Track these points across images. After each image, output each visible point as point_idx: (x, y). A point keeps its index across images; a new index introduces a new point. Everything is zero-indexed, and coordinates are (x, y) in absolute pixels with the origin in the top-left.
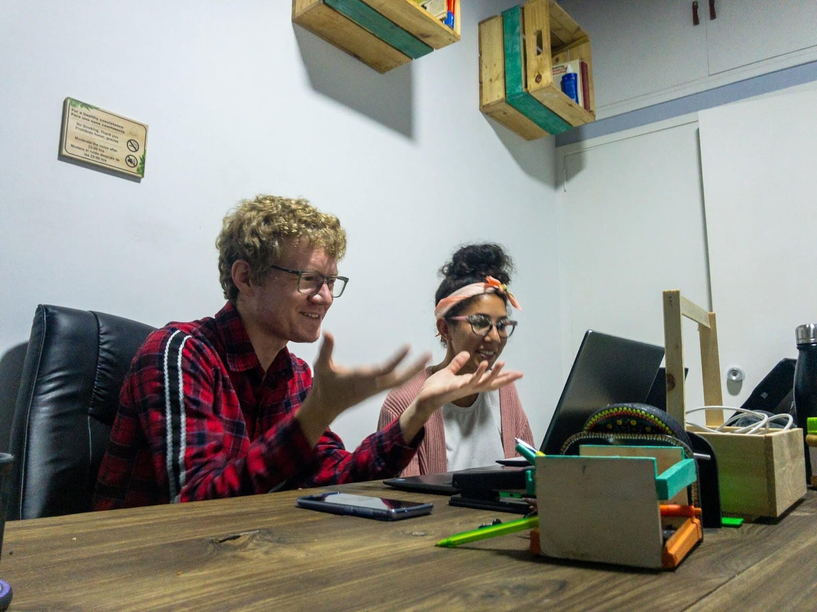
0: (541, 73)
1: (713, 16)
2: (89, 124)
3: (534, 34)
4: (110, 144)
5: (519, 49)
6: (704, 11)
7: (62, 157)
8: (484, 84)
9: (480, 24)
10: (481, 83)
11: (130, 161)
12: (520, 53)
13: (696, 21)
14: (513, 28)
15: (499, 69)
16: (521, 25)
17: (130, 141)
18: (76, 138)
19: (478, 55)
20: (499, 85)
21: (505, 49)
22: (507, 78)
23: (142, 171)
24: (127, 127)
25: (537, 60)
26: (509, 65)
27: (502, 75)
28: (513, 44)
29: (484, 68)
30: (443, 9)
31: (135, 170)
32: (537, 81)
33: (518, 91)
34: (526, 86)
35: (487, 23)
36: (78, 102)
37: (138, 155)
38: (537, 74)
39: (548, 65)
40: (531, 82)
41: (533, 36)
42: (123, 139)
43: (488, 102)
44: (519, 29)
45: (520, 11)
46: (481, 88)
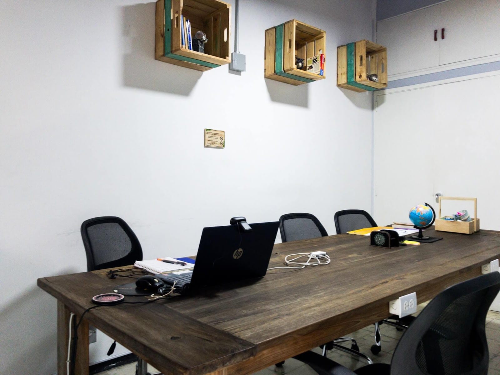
0: (361, 74)
1: (443, 37)
2: (211, 135)
3: (359, 56)
4: (216, 140)
5: (353, 62)
6: (439, 35)
7: (205, 147)
8: (339, 75)
9: (338, 47)
10: (337, 74)
11: (221, 143)
12: (353, 64)
13: (436, 39)
14: (351, 53)
15: (345, 70)
16: (354, 51)
17: (221, 137)
18: (208, 140)
19: (337, 62)
20: (344, 76)
21: (347, 61)
22: (348, 75)
23: (224, 146)
24: (220, 133)
25: (360, 68)
26: (349, 69)
27: (346, 72)
28: (351, 60)
29: (339, 68)
30: (319, 70)
31: (222, 146)
32: (360, 78)
33: (352, 81)
34: (355, 79)
35: (340, 48)
36: (208, 129)
37: (223, 141)
38: (360, 74)
39: (364, 71)
40: (358, 77)
41: (359, 57)
42: (219, 137)
43: (340, 84)
44: (353, 53)
45: (354, 45)
46: (337, 76)
